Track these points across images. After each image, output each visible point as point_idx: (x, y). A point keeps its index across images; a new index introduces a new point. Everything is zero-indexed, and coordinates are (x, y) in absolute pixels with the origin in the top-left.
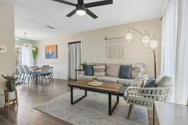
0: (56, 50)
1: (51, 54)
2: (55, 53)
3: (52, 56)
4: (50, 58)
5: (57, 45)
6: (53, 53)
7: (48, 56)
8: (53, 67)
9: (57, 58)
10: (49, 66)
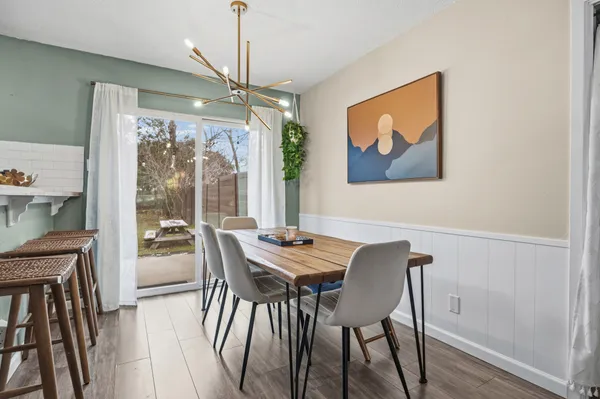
0: (434, 117)
1: (385, 147)
2: (424, 137)
3: (398, 165)
4: (383, 179)
5: (440, 77)
6: (400, 144)
7: (366, 166)
8: (428, 259)
9: (440, 175)
10: (405, 245)
